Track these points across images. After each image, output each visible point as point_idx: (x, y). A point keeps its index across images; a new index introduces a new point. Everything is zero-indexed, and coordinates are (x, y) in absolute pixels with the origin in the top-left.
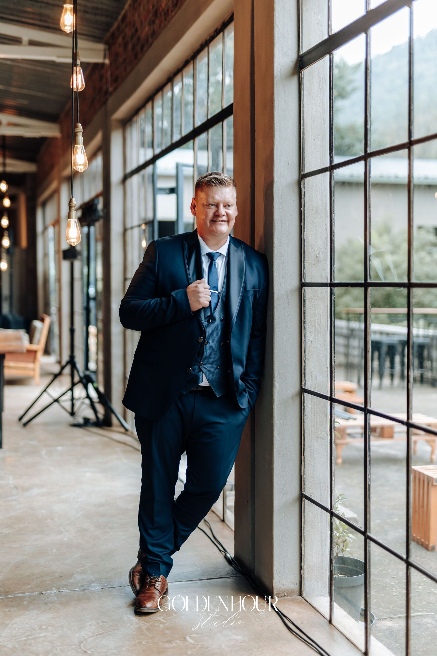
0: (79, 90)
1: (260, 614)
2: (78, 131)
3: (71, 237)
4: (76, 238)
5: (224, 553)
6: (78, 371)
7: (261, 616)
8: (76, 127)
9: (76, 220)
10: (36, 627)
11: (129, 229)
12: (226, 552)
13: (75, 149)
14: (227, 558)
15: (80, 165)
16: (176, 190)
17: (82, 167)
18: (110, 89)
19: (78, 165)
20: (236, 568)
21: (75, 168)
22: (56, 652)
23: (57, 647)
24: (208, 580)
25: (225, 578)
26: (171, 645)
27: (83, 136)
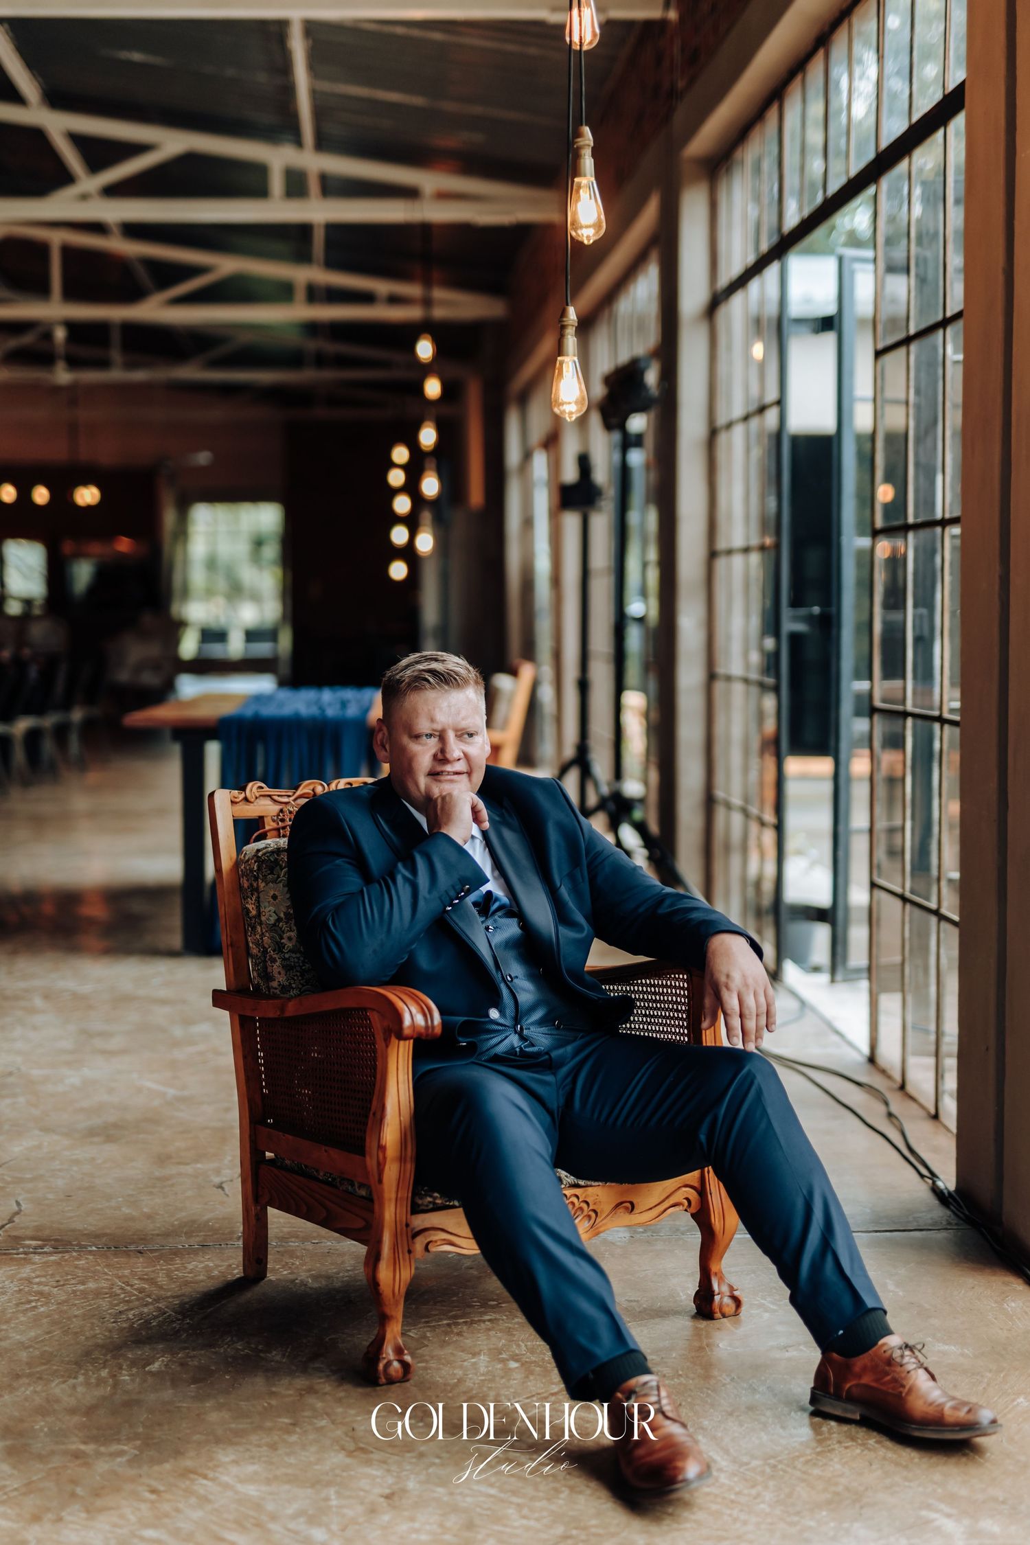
0: (585, 48)
1: (1008, 1305)
2: (582, 143)
3: (565, 400)
4: (576, 403)
5: (930, 1182)
6: (596, 785)
7: (1009, 1310)
8: (578, 134)
9: (576, 359)
10: (475, 1302)
11: (721, 428)
12: (935, 1179)
13: (575, 187)
14: (938, 1191)
15: (587, 227)
16: (836, 321)
17: (591, 232)
18: (681, 84)
19: (581, 227)
20: (959, 1213)
21: (574, 234)
22: (517, 1352)
23: (521, 1343)
24: (888, 1234)
25: (930, 1230)
26: (787, 1353)
27: (593, 156)
